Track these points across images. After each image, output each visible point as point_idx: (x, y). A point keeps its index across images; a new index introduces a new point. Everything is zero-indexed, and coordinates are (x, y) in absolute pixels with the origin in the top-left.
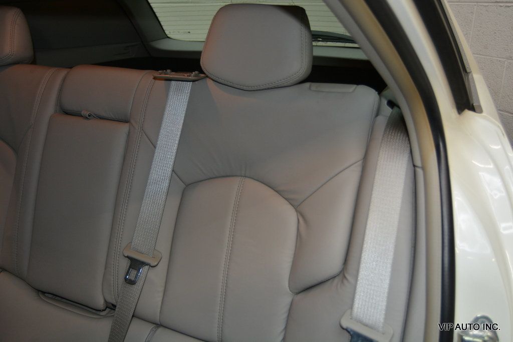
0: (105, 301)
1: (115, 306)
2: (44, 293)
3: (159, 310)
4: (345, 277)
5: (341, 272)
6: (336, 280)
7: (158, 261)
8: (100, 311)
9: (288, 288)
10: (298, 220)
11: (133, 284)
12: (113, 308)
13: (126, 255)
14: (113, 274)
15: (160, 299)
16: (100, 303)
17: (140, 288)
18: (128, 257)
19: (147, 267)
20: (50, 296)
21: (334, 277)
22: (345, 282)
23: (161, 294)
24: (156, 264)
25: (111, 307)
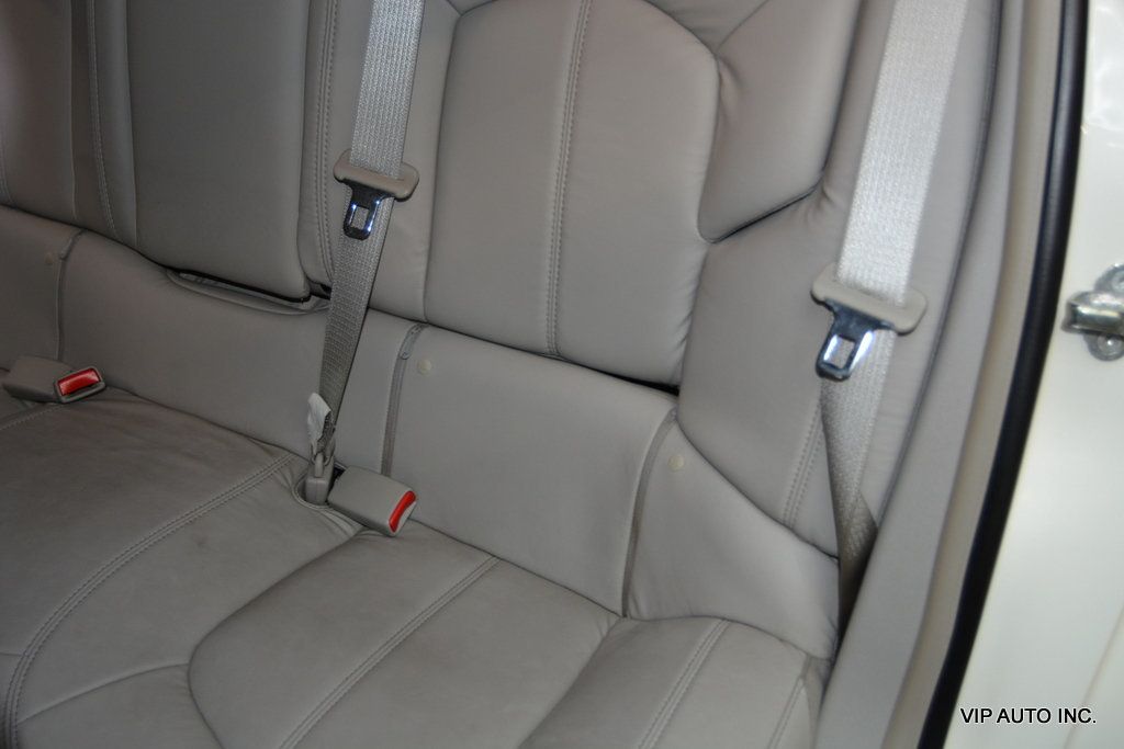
0: (308, 279)
1: (328, 289)
2: (177, 271)
3: (421, 291)
4: (824, 194)
5: (815, 187)
6: (804, 205)
7: (412, 186)
8: (298, 300)
9: (696, 229)
10: (720, 76)
11: (362, 239)
12: (325, 293)
13: (341, 178)
14: (316, 220)
15: (423, 268)
16: (298, 286)
17: (377, 246)
18: (346, 182)
19: (388, 201)
20: (193, 277)
21: (799, 200)
22: (825, 204)
23: (423, 259)
24: (406, 193)
25: (321, 291)
